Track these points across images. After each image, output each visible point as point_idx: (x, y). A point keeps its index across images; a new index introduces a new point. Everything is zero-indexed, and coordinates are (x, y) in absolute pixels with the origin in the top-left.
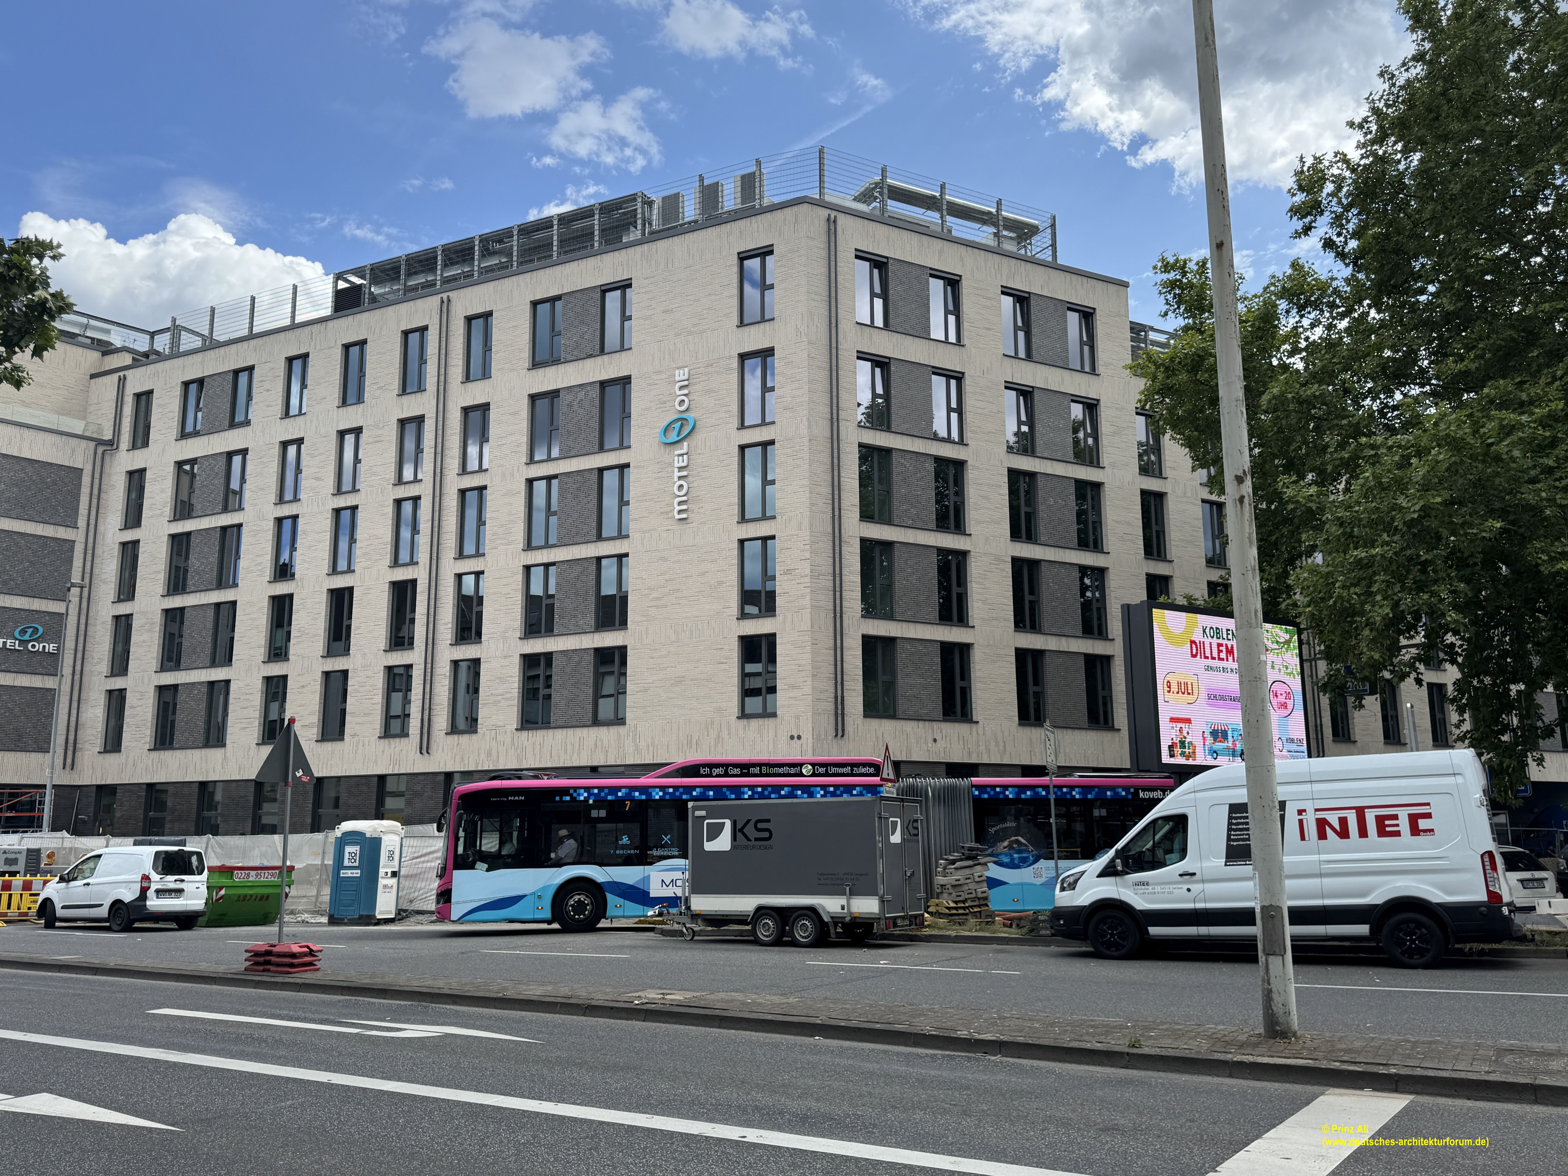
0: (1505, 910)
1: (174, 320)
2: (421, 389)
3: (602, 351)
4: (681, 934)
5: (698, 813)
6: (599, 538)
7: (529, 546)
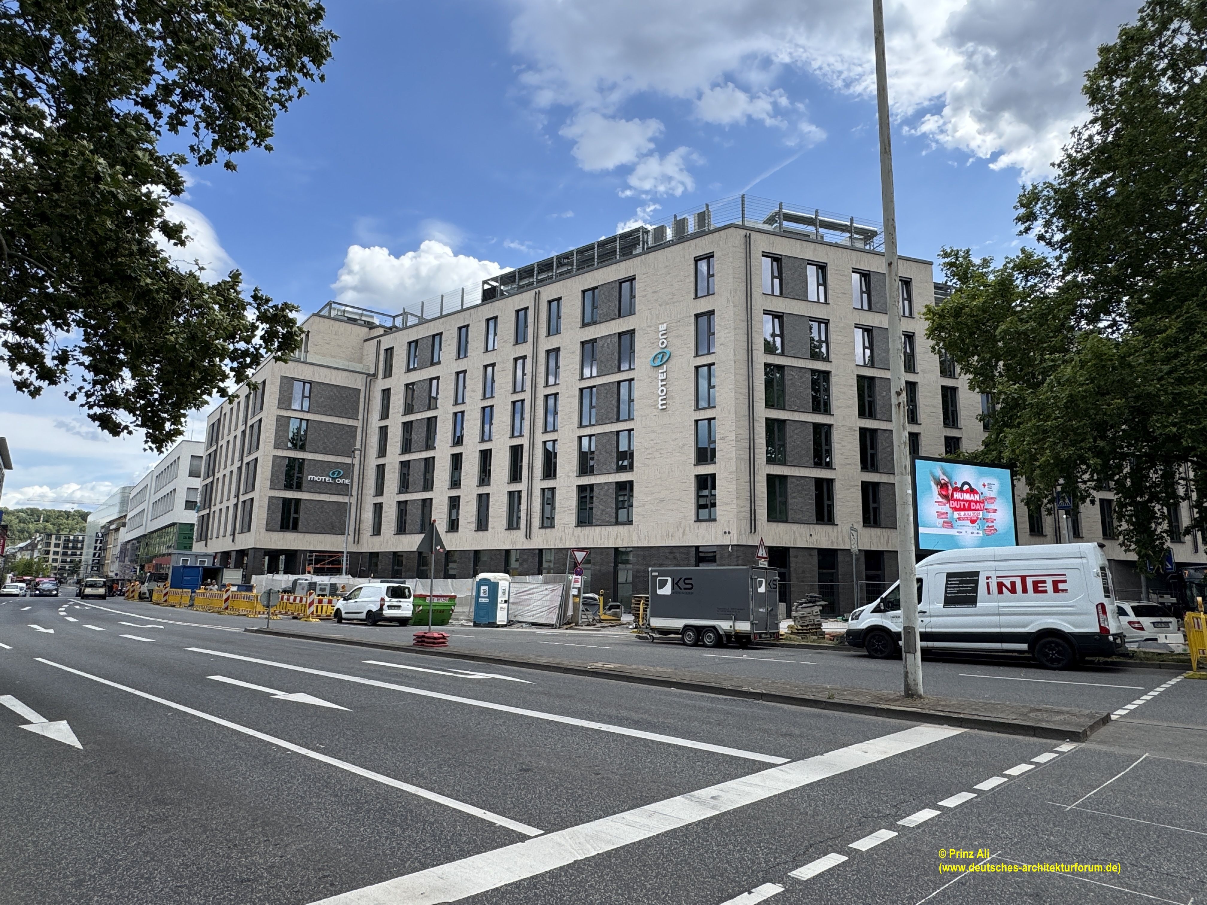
0: (1111, 638)
1: (404, 309)
2: (525, 341)
3: (620, 316)
4: (647, 639)
5: (654, 574)
6: (618, 420)
7: (581, 426)
